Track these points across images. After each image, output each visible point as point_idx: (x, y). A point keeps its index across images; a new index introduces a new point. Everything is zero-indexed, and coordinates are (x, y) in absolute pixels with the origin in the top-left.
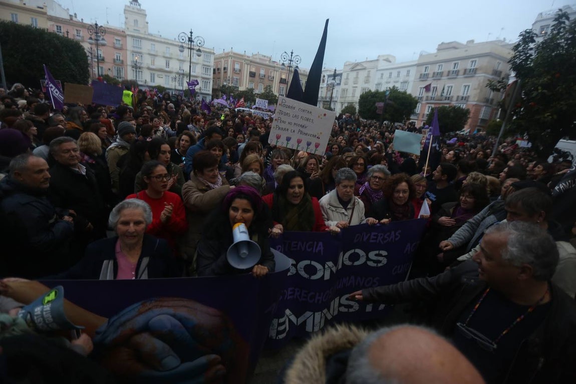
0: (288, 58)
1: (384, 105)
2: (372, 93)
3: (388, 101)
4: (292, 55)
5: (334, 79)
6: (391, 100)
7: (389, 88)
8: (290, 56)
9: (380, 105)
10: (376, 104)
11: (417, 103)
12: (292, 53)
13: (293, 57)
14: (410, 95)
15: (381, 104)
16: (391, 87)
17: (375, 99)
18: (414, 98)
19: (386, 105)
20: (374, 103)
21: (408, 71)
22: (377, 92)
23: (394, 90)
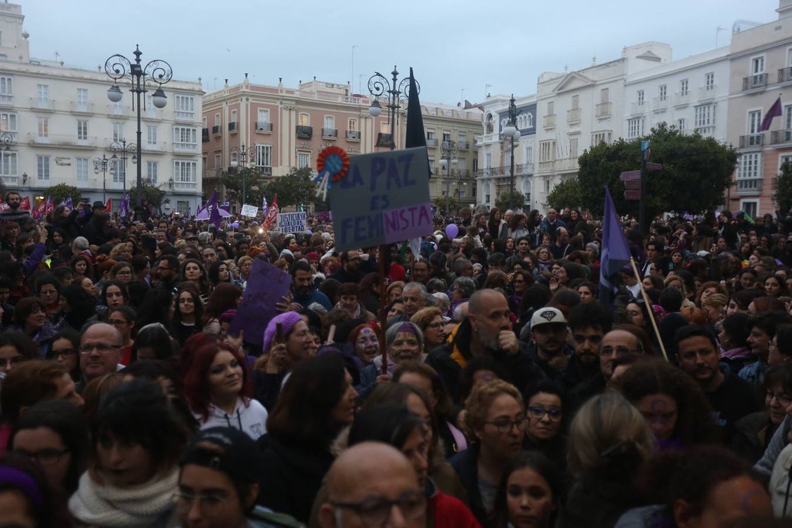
0: (386, 85)
1: (643, 175)
2: (608, 148)
3: (652, 165)
4: (395, 80)
5: (513, 122)
6: (660, 161)
7: (653, 130)
8: (391, 82)
9: (631, 178)
10: (621, 177)
11: (730, 158)
12: (395, 74)
13: (398, 83)
14: (711, 141)
15: (635, 175)
16: (656, 128)
17: (617, 162)
18: (724, 147)
19: (649, 176)
20: (618, 173)
21: (710, 78)
22: (621, 146)
23: (662, 135)
